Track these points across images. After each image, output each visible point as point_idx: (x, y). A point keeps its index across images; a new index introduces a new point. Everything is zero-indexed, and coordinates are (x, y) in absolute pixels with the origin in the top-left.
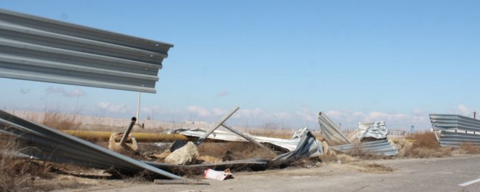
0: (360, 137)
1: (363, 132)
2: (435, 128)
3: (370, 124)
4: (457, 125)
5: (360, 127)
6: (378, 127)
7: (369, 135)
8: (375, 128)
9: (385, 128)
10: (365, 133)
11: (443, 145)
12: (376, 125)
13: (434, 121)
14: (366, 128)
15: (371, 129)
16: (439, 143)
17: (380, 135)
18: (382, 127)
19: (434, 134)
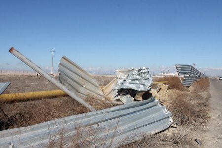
0: (118, 87)
1: (121, 81)
2: (180, 74)
3: (129, 71)
4: (190, 72)
5: (118, 75)
6: (139, 74)
7: (127, 85)
8: (135, 77)
9: (148, 76)
10: (122, 83)
11: (185, 86)
12: (136, 72)
13: (178, 69)
14: (124, 76)
15: (130, 77)
16: (183, 84)
17: (141, 86)
18: (144, 75)
19: (179, 78)
